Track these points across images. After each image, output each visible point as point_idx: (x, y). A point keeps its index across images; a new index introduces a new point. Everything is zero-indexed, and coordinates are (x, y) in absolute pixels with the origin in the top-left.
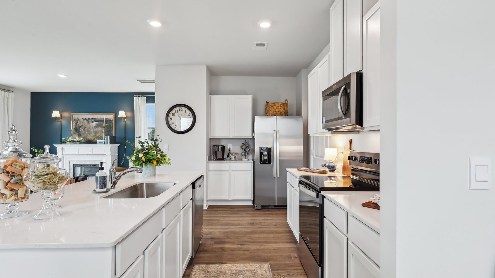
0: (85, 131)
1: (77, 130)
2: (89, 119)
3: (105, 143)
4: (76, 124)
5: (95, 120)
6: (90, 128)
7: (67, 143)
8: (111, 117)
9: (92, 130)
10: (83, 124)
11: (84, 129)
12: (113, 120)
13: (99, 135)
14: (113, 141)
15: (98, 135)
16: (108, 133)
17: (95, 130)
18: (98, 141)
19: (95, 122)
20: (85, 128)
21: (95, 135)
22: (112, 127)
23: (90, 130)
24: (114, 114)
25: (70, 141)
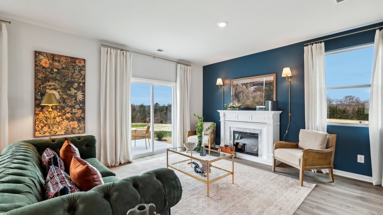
0: (244, 97)
1: (237, 96)
2: (247, 83)
3: (266, 109)
4: (236, 90)
5: (254, 84)
6: (248, 93)
7: (228, 109)
8: (271, 78)
9: (250, 95)
10: (242, 89)
11: (243, 95)
12: (273, 82)
13: (258, 100)
14: (275, 108)
15: (256, 101)
16: (268, 97)
17: (253, 95)
18: (258, 107)
19: (254, 86)
20: (243, 93)
21: (254, 101)
22: (273, 91)
23: (248, 95)
24: (275, 75)
25: (231, 107)
